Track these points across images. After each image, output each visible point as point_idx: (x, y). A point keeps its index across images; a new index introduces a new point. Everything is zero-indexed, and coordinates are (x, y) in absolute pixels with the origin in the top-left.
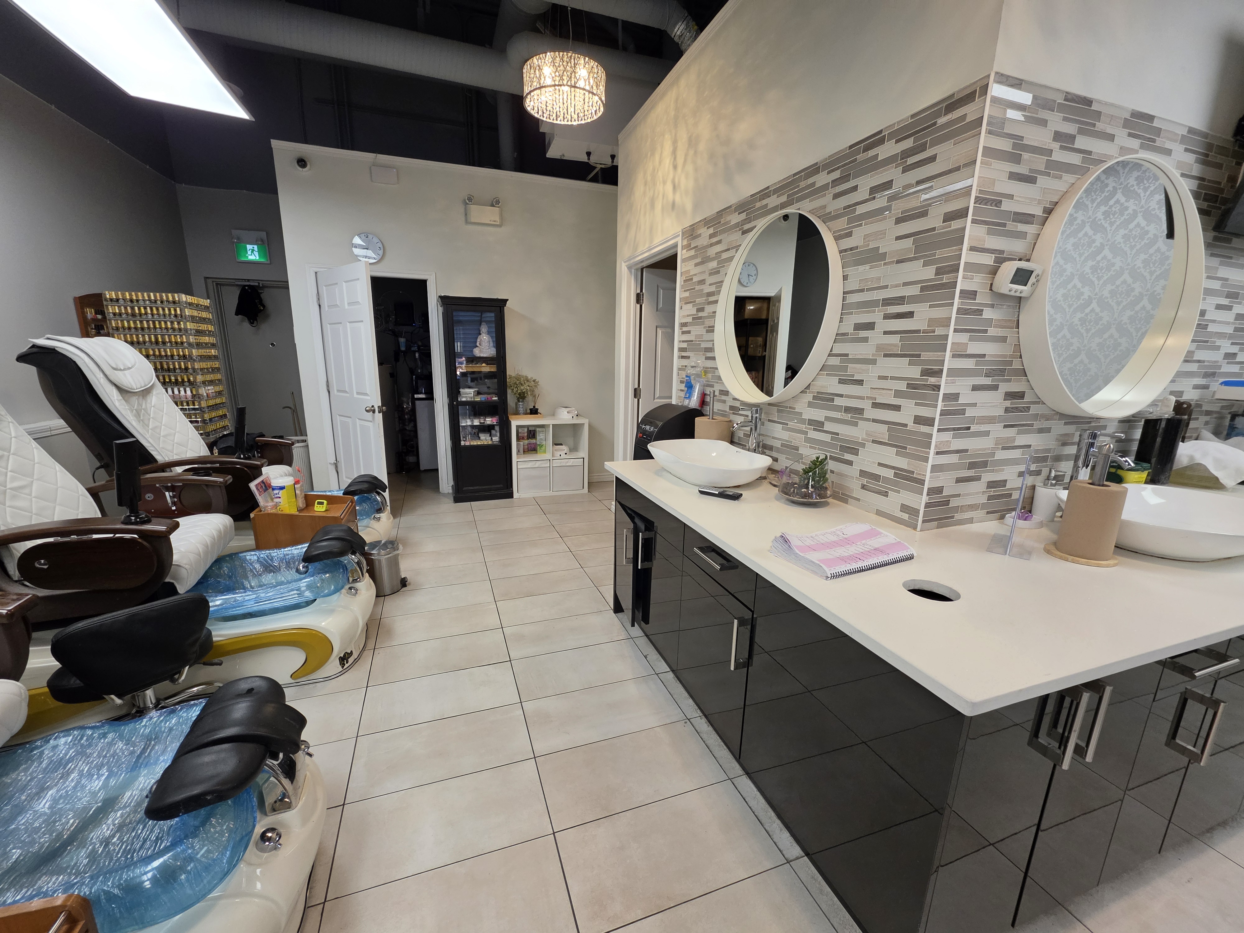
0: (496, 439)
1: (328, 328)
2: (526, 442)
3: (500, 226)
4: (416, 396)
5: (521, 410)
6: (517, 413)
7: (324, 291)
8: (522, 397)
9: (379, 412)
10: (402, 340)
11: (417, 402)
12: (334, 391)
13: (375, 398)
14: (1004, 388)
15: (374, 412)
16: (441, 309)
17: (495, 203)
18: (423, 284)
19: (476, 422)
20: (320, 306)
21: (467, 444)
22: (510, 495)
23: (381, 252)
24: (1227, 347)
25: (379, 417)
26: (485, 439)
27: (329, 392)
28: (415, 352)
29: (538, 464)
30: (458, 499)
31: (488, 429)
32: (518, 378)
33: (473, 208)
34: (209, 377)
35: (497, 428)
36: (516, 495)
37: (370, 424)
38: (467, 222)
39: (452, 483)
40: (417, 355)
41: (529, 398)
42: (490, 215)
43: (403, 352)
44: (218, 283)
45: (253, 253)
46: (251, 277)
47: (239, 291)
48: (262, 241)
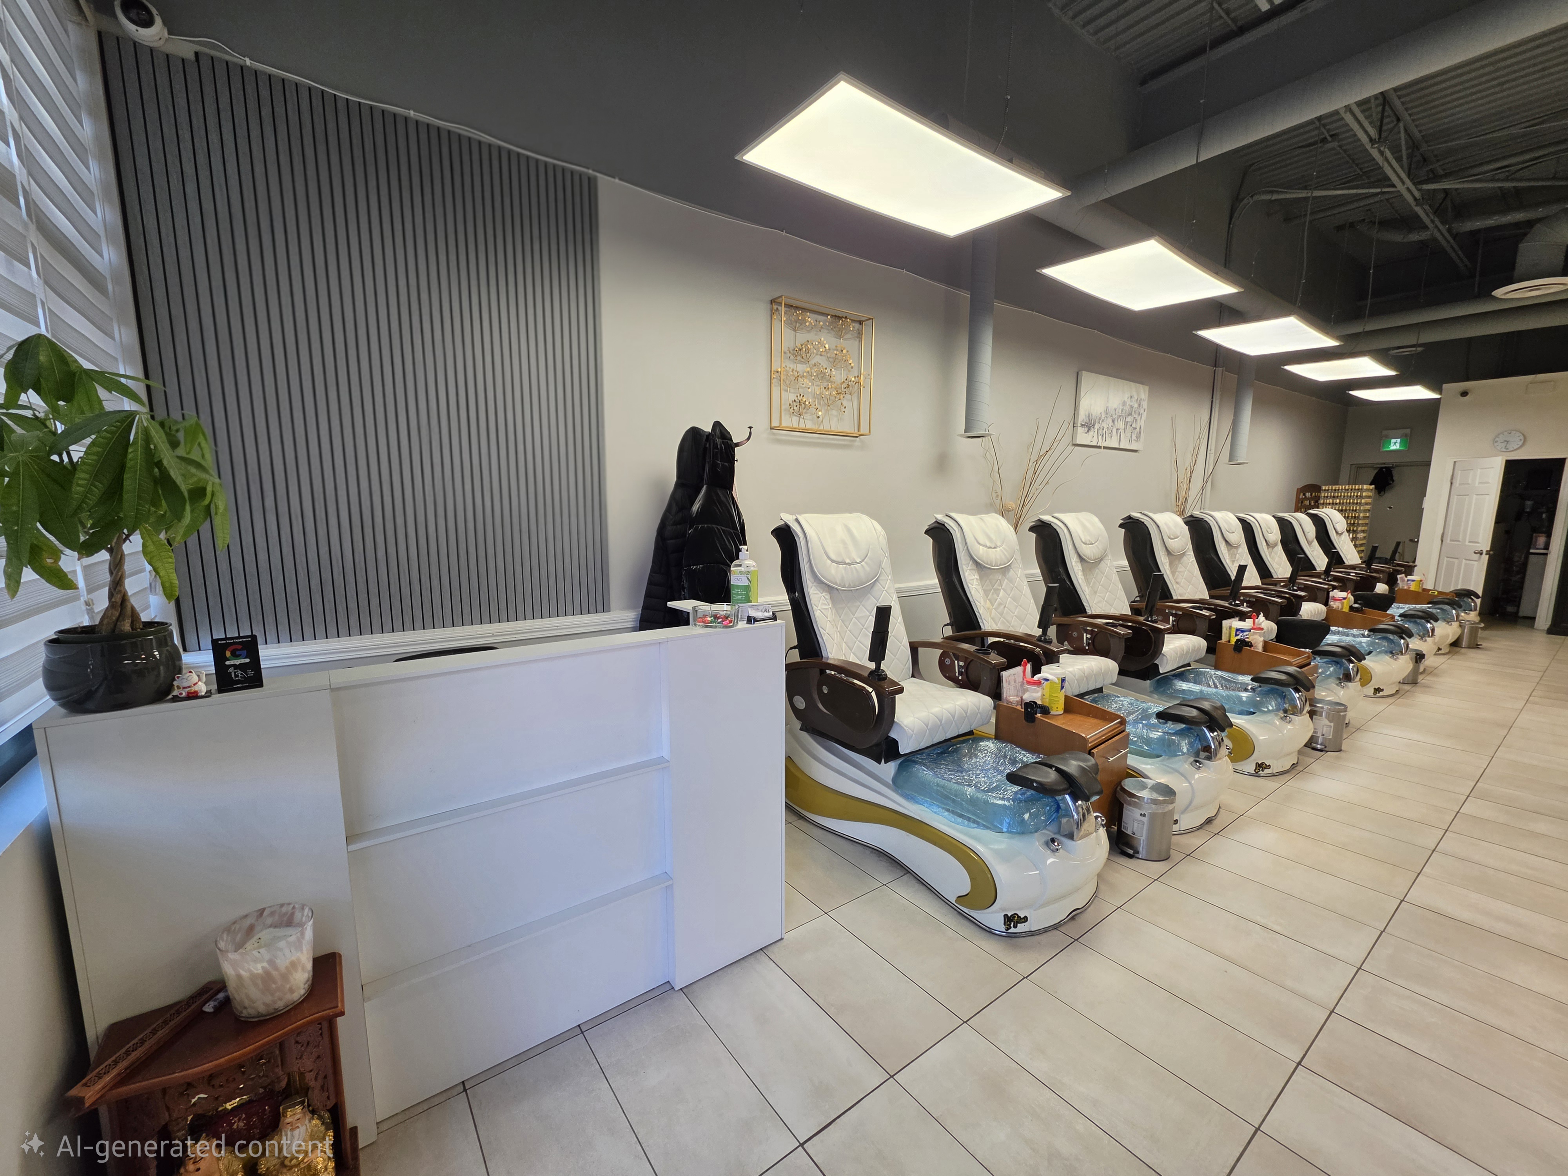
1: (1454, 499)
4: (1532, 551)
7: (1458, 474)
9: (1486, 554)
10: (1529, 503)
11: (1531, 557)
12: (1447, 540)
13: (1485, 544)
15: (1481, 554)
18: (1559, 461)
20: (1452, 483)
23: (1521, 443)
25: (1485, 558)
27: (1442, 541)
28: (1542, 513)
30: (1551, 631)
34: (1363, 528)
37: (1475, 563)
39: (1549, 623)
40: (1544, 516)
43: (1527, 512)
44: (1359, 467)
45: (1395, 445)
46: (1389, 461)
47: (1376, 471)
48: (1406, 436)
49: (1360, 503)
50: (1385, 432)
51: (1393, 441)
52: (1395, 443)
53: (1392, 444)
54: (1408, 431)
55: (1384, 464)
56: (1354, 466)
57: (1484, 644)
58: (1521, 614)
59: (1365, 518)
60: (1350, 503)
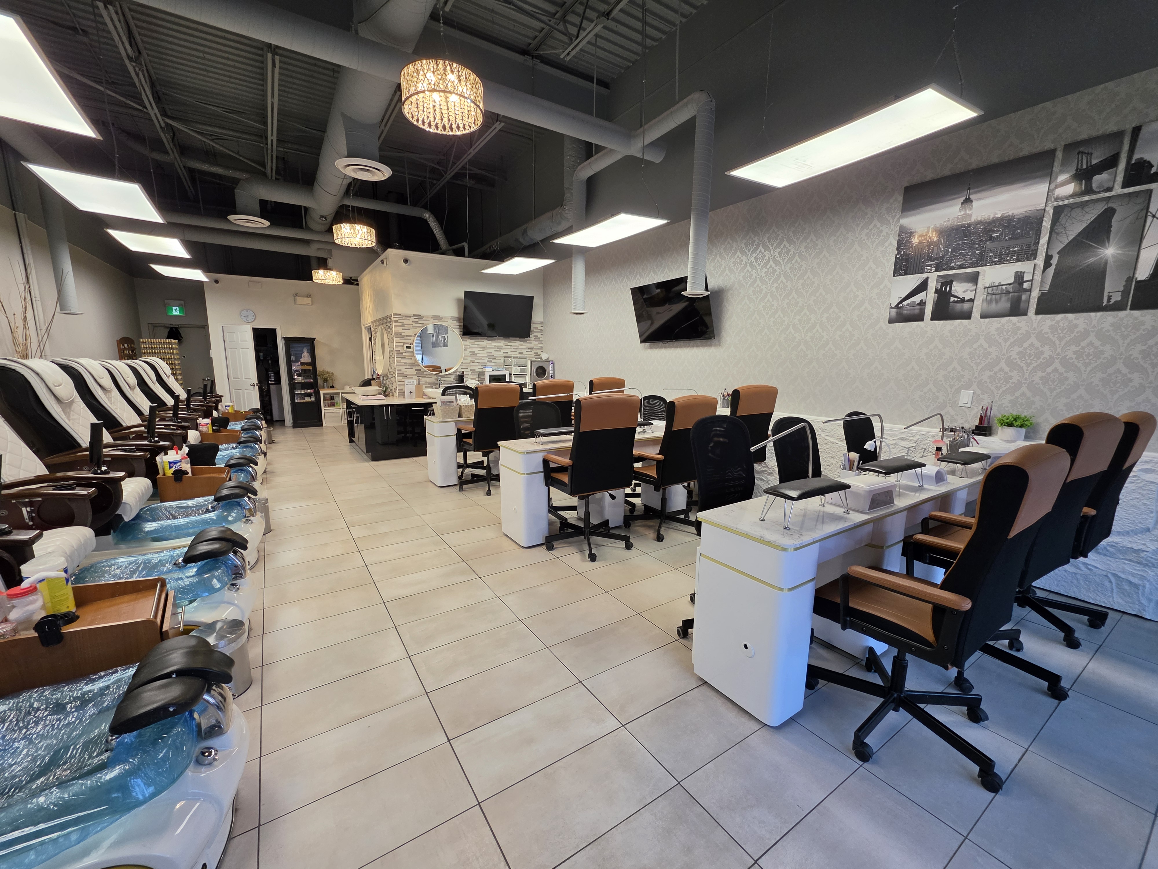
0: (313, 399)
1: (228, 351)
2: (329, 401)
3: (312, 305)
4: (270, 382)
5: (325, 386)
6: (323, 387)
7: (226, 334)
8: (325, 380)
9: (257, 386)
11: (271, 385)
12: (231, 378)
13: (255, 380)
15: (254, 386)
16: (284, 342)
17: (308, 296)
18: (274, 331)
19: (303, 392)
20: (224, 341)
21: (299, 401)
22: (322, 425)
23: (254, 318)
25: (257, 388)
26: (307, 399)
27: (229, 379)
28: (269, 360)
29: (335, 411)
30: (295, 427)
31: (309, 395)
32: (323, 372)
33: (298, 298)
34: (180, 372)
35: (313, 394)
36: (324, 425)
37: (252, 391)
38: (295, 304)
39: (291, 421)
40: (270, 362)
41: (330, 381)
42: (308, 300)
43: (261, 360)
44: (155, 326)
45: (176, 311)
46: (175, 323)
47: (168, 330)
48: (182, 305)
49: (173, 353)
50: (166, 301)
51: (174, 308)
52: (176, 310)
53: (174, 311)
54: (182, 302)
55: (172, 325)
56: (150, 325)
57: (276, 440)
58: (274, 419)
59: (179, 364)
60: (165, 353)
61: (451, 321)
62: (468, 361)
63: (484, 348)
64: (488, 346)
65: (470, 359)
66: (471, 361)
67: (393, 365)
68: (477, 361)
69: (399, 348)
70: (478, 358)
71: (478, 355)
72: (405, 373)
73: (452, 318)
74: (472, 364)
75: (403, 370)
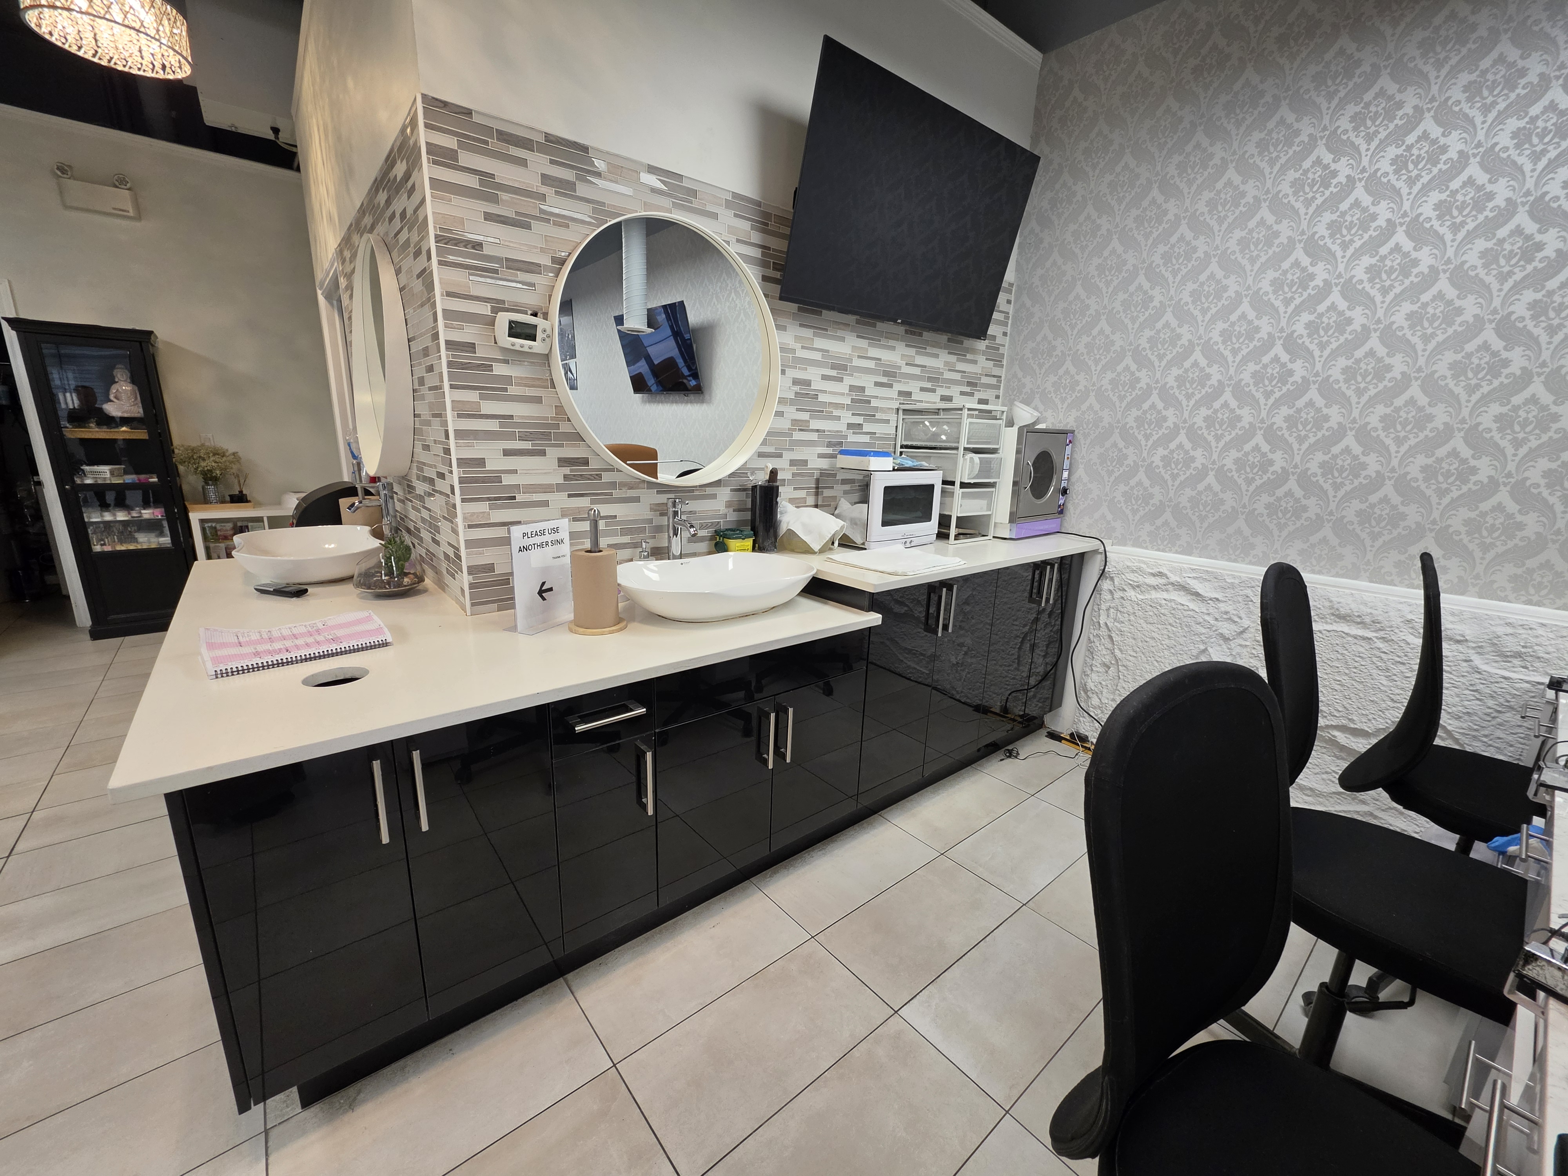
3: (136, 218)
5: (212, 496)
6: (205, 500)
8: (211, 477)
14: (554, 454)
16: (20, 337)
17: (120, 182)
21: (107, 548)
24: (848, 417)
26: (143, 541)
32: (200, 449)
33: (72, 185)
35: (165, 524)
38: (66, 206)
41: (227, 481)
61: (727, 217)
62: (784, 424)
63: (841, 367)
64: (857, 362)
65: (792, 413)
66: (795, 422)
67: (433, 433)
68: (815, 424)
69: (467, 334)
70: (818, 413)
71: (822, 398)
72: (507, 480)
73: (736, 201)
74: (798, 436)
75: (495, 462)
